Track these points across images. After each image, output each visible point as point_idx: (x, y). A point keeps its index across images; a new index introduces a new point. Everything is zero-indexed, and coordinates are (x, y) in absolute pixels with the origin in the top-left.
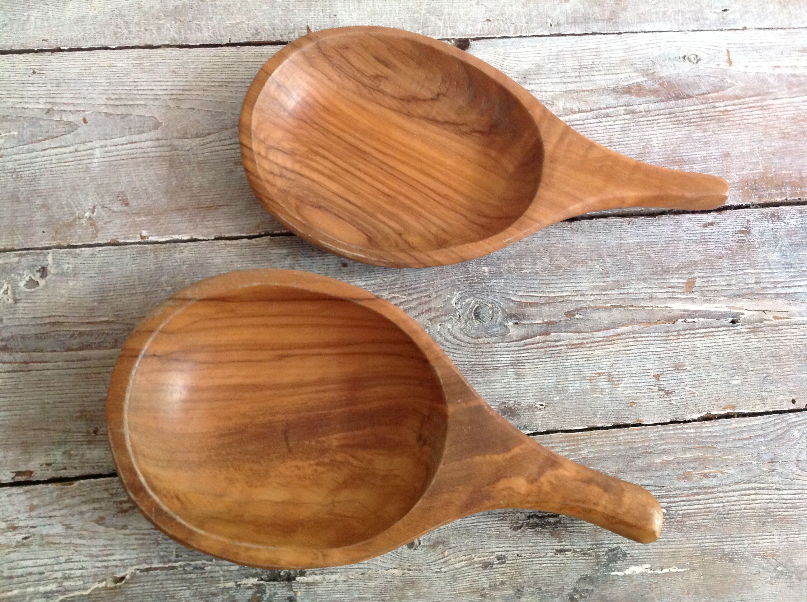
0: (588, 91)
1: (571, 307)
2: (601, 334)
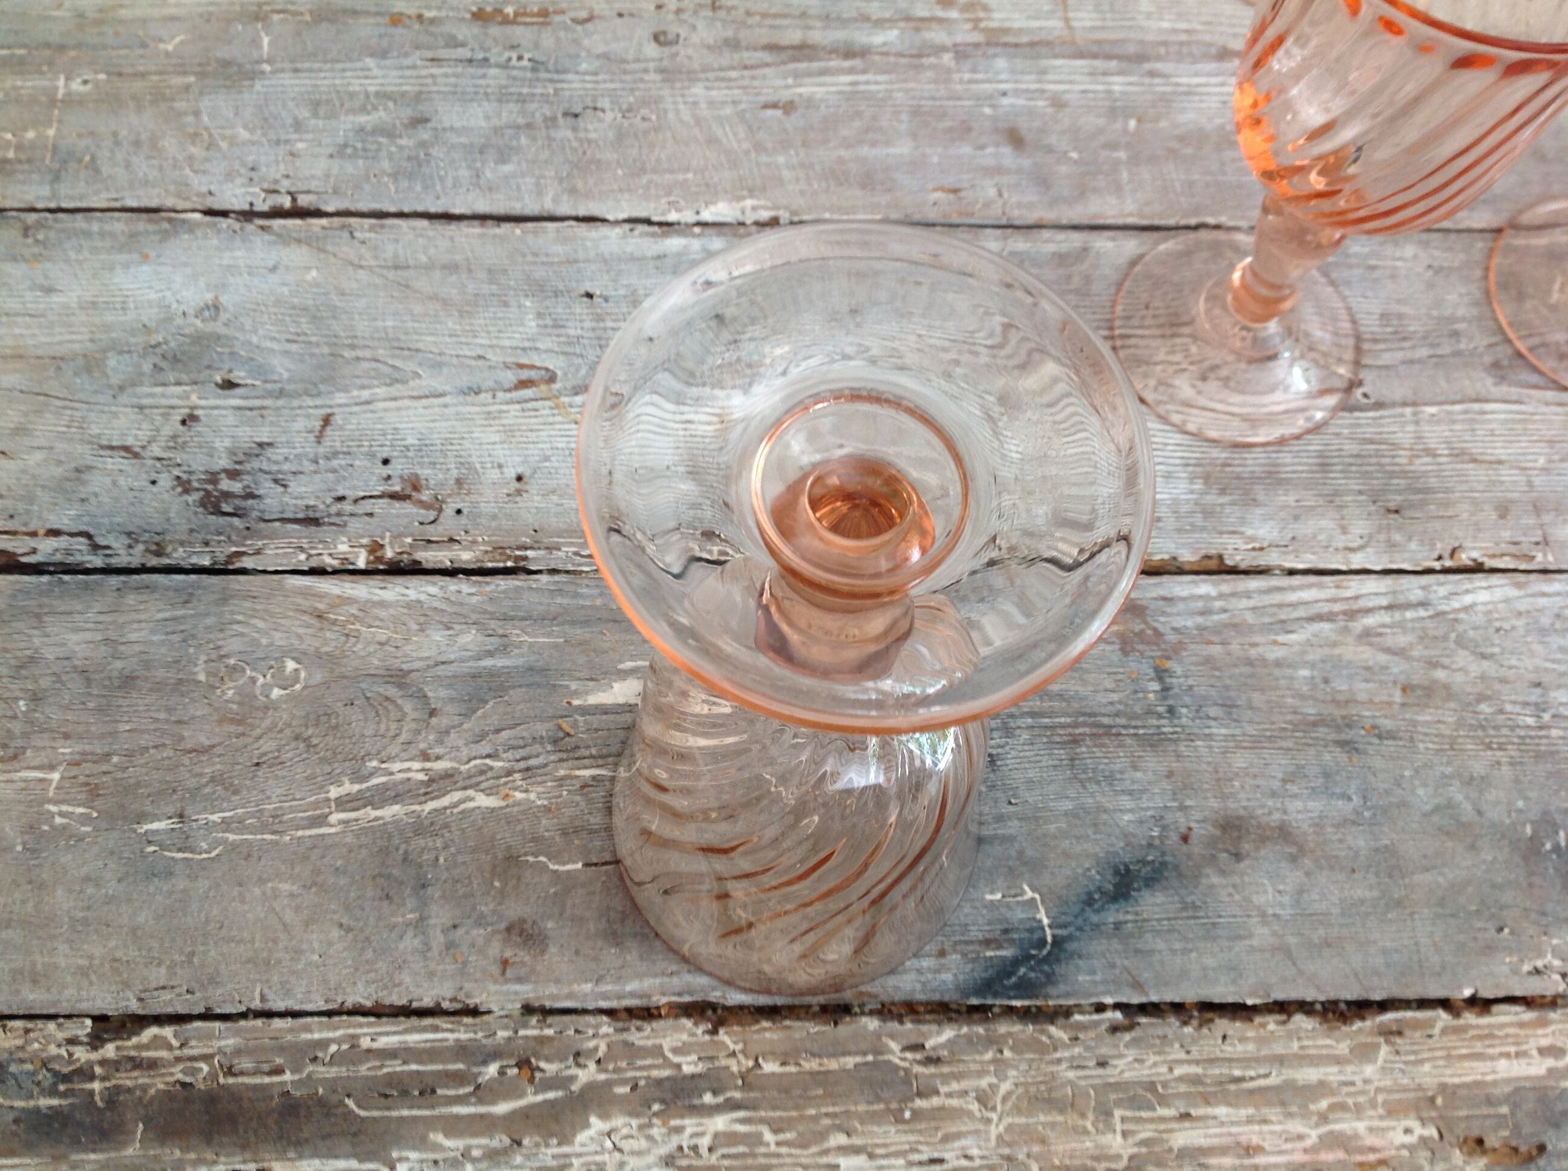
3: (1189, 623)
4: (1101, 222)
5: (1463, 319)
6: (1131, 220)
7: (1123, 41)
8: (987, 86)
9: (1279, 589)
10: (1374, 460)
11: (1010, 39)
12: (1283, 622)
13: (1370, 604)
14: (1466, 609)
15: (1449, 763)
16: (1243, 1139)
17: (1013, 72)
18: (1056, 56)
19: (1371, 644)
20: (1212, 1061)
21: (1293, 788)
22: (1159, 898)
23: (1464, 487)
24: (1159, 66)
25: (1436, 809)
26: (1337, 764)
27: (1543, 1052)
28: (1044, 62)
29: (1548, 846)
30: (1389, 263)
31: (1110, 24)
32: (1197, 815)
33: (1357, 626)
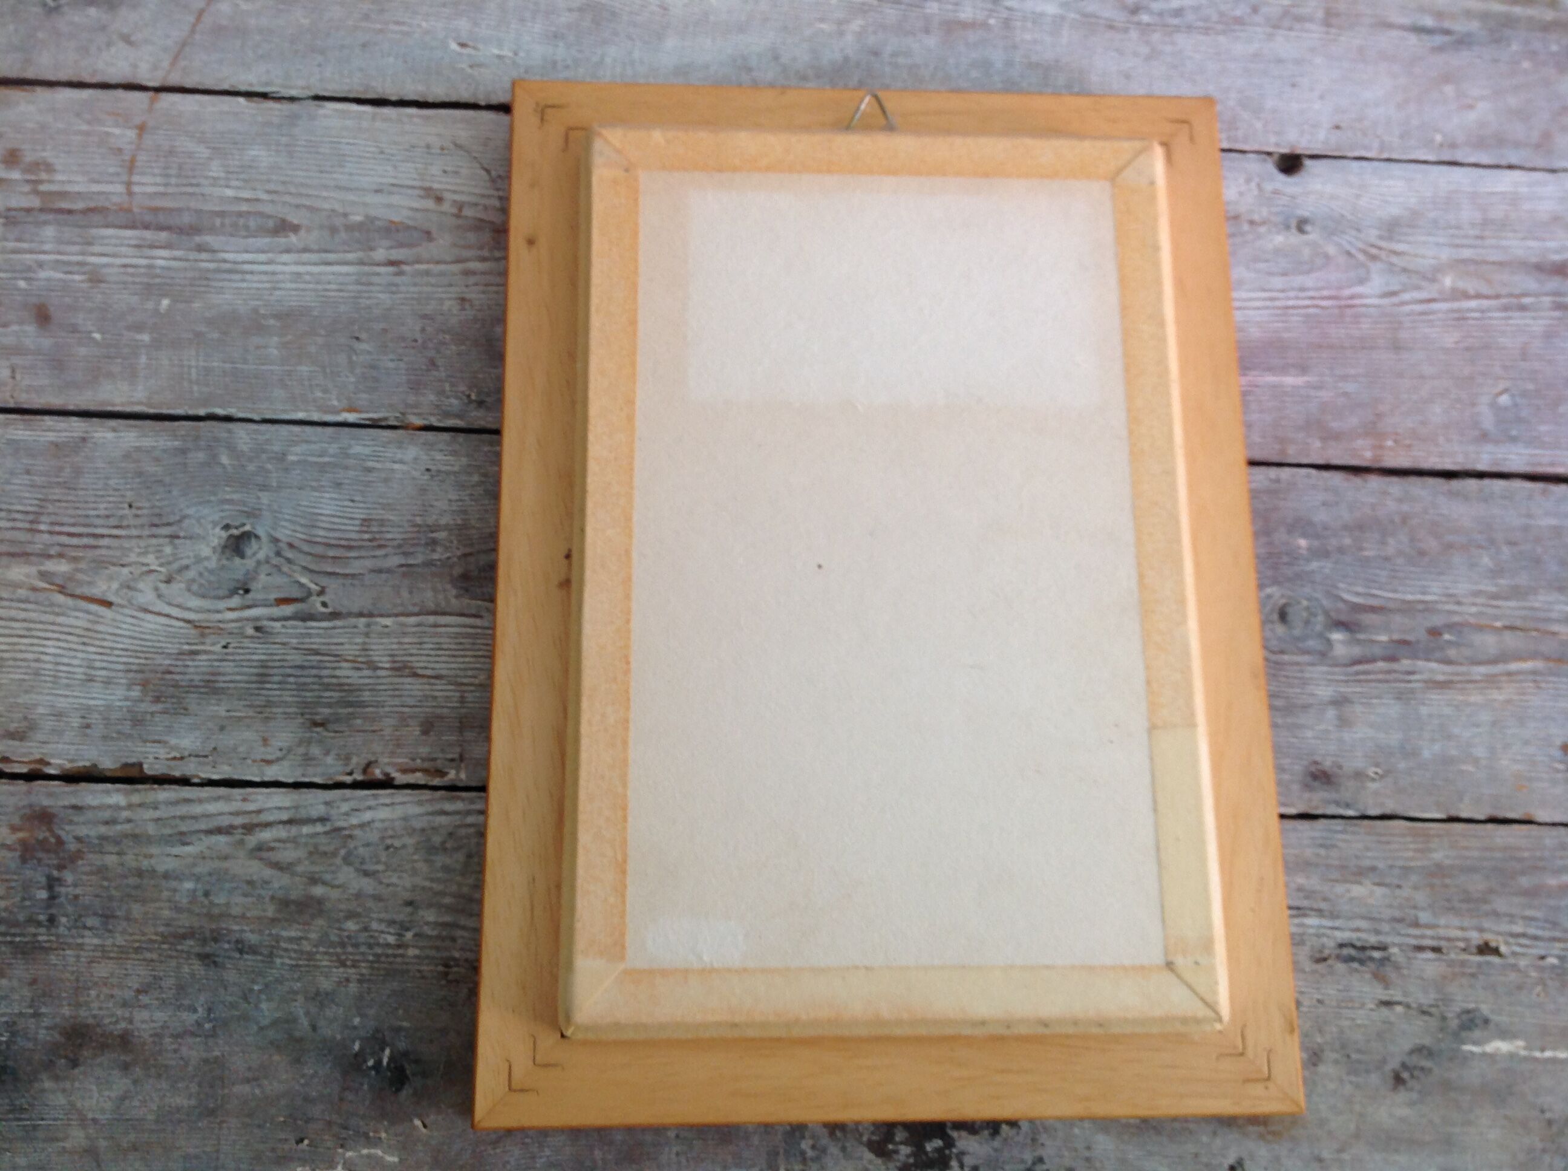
0: (1494, 263)
1: (1437, 621)
2: (1483, 669)
3: (93, 833)
4: (109, 408)
5: (446, 527)
6: (138, 409)
7: (180, 210)
8: (28, 256)
9: (188, 801)
10: (314, 672)
11: (65, 205)
12: (182, 834)
13: (271, 818)
14: (362, 826)
15: (299, 979)
17: (60, 241)
18: (107, 226)
19: (261, 859)
21: (145, 999)
23: (397, 702)
24: (208, 239)
25: (275, 1023)
26: (193, 975)
28: (94, 231)
29: (371, 1063)
30: (388, 465)
31: (170, 190)
32: (46, 1022)
33: (252, 840)
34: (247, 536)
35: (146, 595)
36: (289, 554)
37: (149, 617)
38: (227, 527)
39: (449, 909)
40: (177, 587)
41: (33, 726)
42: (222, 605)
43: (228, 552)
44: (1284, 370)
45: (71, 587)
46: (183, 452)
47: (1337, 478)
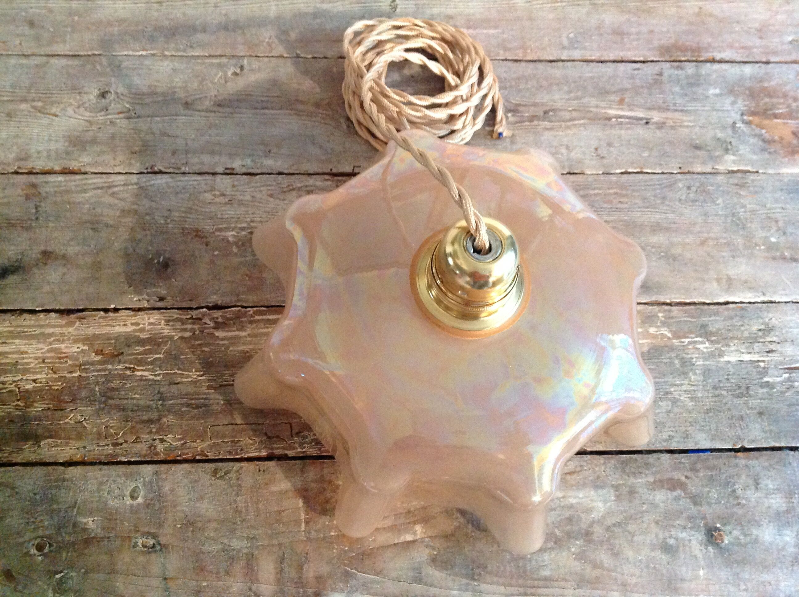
3: (52, 190)
5: (180, 88)
6: (67, 53)
12: (85, 190)
13: (117, 184)
14: (151, 186)
16: (22, 350)
19: (113, 197)
20: (18, 326)
21: (72, 243)
22: (15, 277)
23: (162, 145)
25: (120, 249)
26: (90, 235)
27: (132, 324)
29: (156, 261)
30: (158, 67)
32: (35, 251)
33: (111, 191)
34: (107, 92)
35: (70, 111)
36: (122, 97)
37: (71, 119)
38: (99, 89)
39: (183, 212)
40: (82, 109)
41: (30, 157)
42: (98, 115)
43: (100, 98)
44: (490, 28)
45: (43, 110)
46: (83, 66)
47: (510, 64)
